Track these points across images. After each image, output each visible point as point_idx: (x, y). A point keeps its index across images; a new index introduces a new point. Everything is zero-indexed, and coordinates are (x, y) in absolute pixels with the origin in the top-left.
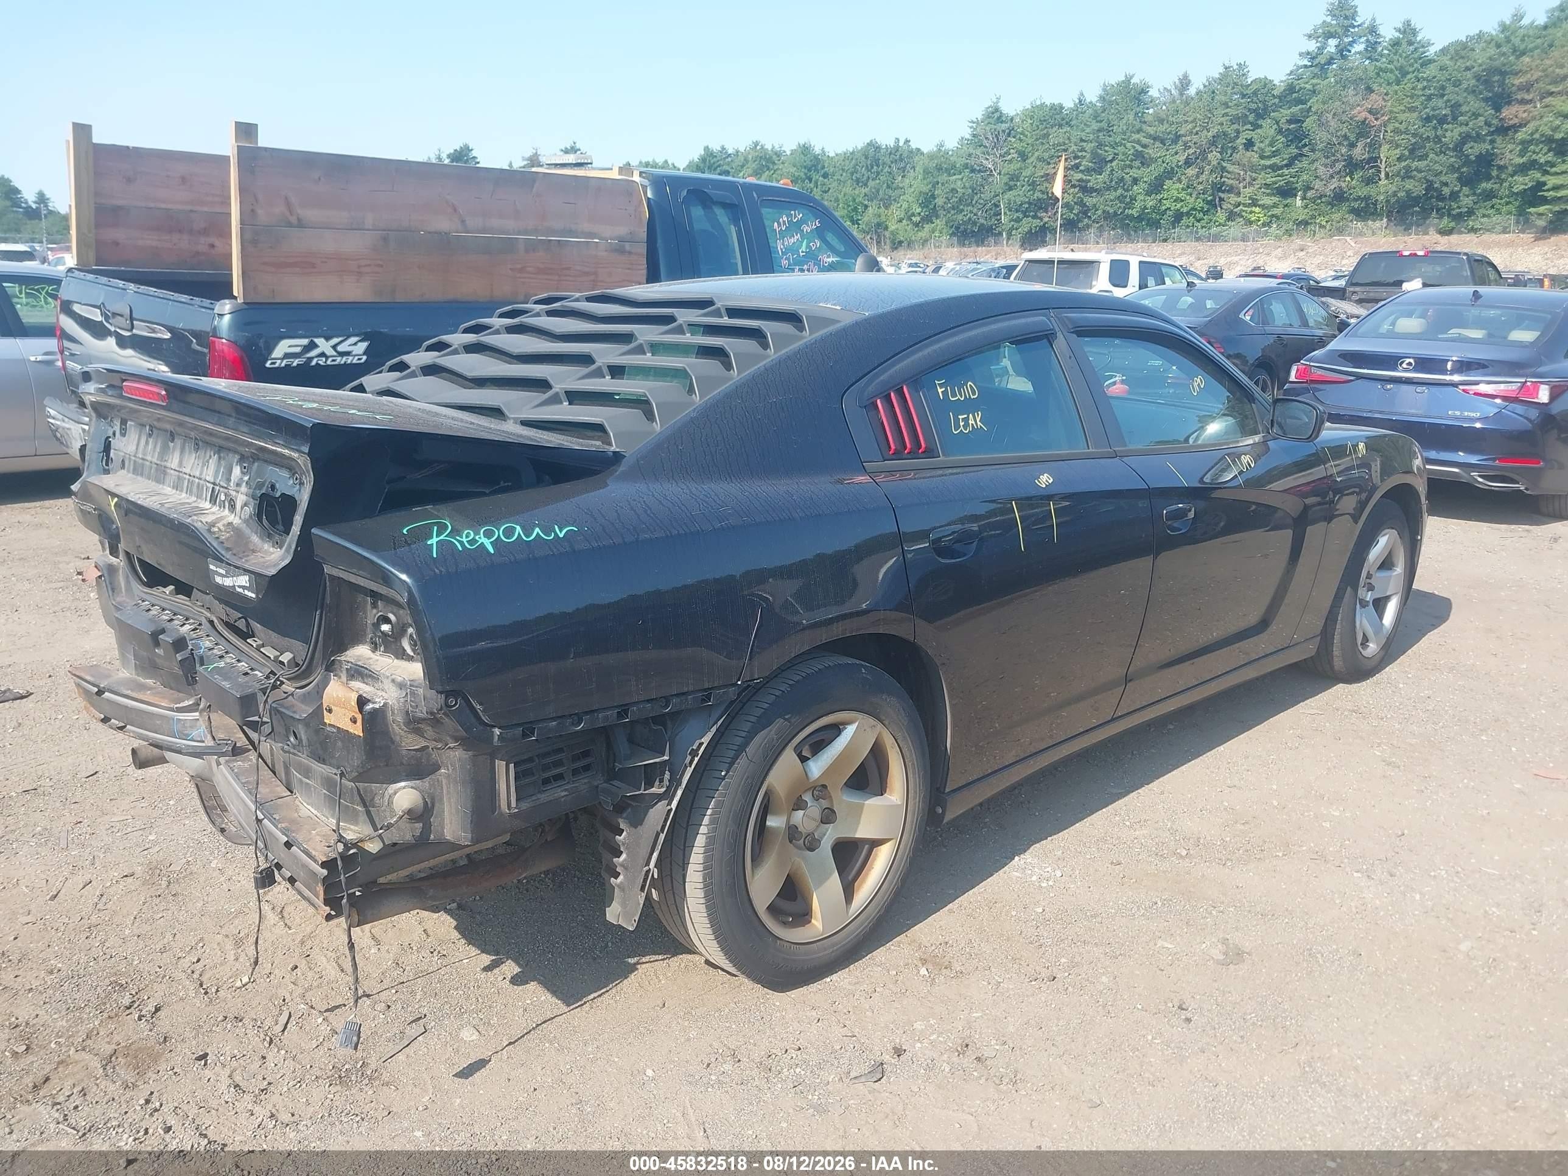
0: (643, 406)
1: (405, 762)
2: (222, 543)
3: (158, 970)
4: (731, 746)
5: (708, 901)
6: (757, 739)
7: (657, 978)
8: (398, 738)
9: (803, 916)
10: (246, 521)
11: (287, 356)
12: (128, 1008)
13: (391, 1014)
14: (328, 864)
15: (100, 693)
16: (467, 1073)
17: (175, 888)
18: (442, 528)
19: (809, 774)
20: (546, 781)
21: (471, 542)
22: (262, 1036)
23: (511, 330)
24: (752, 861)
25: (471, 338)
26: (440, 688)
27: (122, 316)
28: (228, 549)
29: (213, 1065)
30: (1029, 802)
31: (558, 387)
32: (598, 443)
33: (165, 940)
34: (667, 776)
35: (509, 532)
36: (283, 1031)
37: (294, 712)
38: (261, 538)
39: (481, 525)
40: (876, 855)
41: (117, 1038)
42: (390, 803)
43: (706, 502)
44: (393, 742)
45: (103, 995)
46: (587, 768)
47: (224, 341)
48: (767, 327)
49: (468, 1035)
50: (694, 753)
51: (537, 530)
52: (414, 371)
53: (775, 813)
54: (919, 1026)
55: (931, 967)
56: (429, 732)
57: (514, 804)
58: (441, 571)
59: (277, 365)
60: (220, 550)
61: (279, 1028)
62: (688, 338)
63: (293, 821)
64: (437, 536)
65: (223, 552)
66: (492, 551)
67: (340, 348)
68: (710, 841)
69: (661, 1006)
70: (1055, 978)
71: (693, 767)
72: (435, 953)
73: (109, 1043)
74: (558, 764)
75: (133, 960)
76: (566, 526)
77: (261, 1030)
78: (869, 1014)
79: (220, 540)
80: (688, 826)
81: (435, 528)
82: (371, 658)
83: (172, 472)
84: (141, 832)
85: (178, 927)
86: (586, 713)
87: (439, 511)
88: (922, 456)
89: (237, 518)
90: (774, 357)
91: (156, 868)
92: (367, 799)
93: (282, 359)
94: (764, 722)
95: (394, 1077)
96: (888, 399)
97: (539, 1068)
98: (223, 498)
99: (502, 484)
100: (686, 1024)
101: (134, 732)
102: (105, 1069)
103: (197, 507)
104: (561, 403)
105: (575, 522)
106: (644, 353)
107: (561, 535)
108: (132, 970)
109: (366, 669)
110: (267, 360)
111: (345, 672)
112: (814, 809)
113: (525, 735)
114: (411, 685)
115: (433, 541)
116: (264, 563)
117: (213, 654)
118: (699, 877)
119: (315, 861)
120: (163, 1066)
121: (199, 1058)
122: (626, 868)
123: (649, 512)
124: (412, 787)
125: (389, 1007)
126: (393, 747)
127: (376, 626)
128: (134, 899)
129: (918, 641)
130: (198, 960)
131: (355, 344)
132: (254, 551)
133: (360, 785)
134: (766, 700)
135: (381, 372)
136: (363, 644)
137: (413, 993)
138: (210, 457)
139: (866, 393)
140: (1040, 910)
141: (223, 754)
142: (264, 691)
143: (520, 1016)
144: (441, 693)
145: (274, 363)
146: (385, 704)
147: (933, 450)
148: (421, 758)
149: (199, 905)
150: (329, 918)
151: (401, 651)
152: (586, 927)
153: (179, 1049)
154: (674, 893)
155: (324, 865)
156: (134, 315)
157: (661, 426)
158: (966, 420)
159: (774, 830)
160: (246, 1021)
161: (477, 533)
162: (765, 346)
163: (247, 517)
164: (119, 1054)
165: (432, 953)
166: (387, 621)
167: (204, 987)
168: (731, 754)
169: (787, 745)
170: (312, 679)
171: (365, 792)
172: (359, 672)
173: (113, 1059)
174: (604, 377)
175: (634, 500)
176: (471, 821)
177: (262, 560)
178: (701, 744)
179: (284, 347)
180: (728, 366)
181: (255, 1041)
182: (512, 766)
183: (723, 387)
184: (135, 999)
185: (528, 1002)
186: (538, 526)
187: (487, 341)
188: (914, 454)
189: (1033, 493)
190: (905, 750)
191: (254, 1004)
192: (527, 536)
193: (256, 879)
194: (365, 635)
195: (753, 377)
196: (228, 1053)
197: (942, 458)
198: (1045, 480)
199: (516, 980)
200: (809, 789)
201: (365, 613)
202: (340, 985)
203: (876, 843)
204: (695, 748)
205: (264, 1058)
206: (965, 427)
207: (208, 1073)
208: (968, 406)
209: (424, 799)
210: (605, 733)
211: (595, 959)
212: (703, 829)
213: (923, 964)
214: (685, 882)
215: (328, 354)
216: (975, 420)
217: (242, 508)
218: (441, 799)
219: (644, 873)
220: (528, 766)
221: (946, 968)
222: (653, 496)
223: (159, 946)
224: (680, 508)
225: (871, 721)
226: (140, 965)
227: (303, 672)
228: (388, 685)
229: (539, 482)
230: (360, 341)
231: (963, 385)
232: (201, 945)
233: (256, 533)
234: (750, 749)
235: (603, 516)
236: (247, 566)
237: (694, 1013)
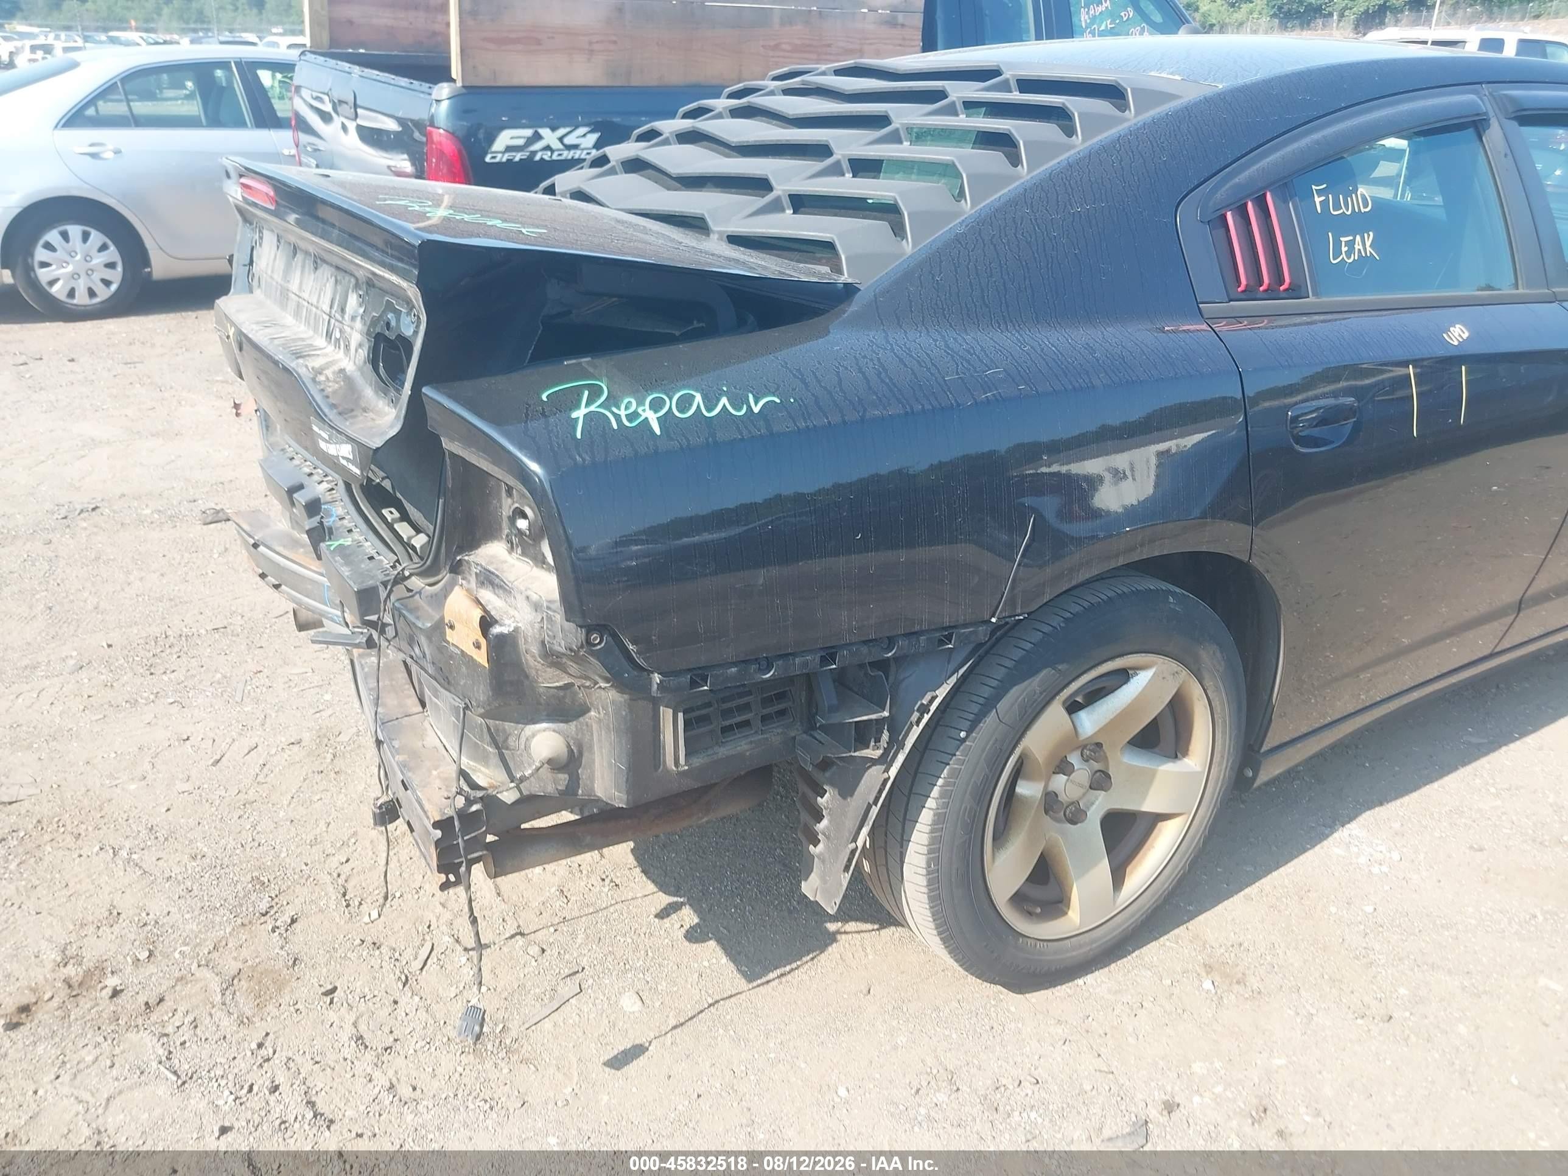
0: (892, 216)
1: (542, 701)
2: (327, 397)
3: (304, 867)
4: (975, 698)
5: (931, 891)
6: (1015, 691)
7: (864, 949)
8: (533, 673)
9: (1057, 905)
10: (360, 369)
11: (509, 149)
12: (263, 915)
13: (544, 961)
14: (443, 825)
15: (255, 546)
16: (619, 1062)
17: (339, 764)
18: (595, 392)
19: (1080, 730)
20: (726, 730)
21: (631, 417)
22: (397, 972)
23: (736, 113)
24: (994, 839)
25: (687, 124)
26: (580, 621)
27: (346, 103)
28: (333, 406)
29: (339, 1004)
30: (1357, 747)
31: (781, 189)
32: (825, 269)
33: (318, 829)
34: (885, 736)
35: (685, 403)
36: (422, 969)
37: (418, 618)
38: (376, 392)
39: (649, 387)
40: (1160, 830)
41: (245, 953)
42: (527, 748)
43: (968, 362)
44: (527, 677)
45: (241, 895)
46: (782, 713)
47: (441, 131)
48: (1074, 104)
49: (629, 1003)
50: (924, 709)
51: (724, 400)
52: (614, 167)
53: (1029, 778)
54: (1198, 1068)
55: (1218, 979)
56: (573, 668)
57: (682, 760)
58: (584, 460)
59: (497, 160)
60: (323, 407)
61: (417, 964)
62: (962, 121)
63: (414, 754)
64: (588, 404)
65: (326, 410)
66: (658, 432)
67: (567, 141)
68: (939, 819)
69: (865, 991)
70: (1391, 1017)
71: (922, 725)
72: (607, 881)
73: (235, 959)
74: (747, 707)
75: (281, 852)
76: (765, 395)
77: (397, 964)
78: (1132, 1040)
79: (325, 393)
80: (910, 794)
81: (586, 393)
82: (506, 562)
83: (293, 296)
84: (318, 690)
85: (334, 814)
86: (780, 657)
87: (595, 367)
88: (1284, 295)
89: (351, 363)
90: (1081, 148)
91: (325, 736)
92: (500, 739)
93: (503, 153)
94: (1023, 671)
95: (535, 1052)
96: (1242, 213)
97: (708, 1064)
98: (338, 335)
99: (696, 324)
100: (895, 1023)
101: (288, 594)
102: (223, 995)
103: (311, 345)
104: (783, 210)
105: (777, 389)
106: (900, 142)
107: (756, 410)
108: (277, 864)
109: (497, 576)
110: (486, 153)
111: (474, 576)
112: (1082, 772)
113: (694, 684)
114: (548, 608)
115: (579, 414)
116: (372, 428)
117: (343, 525)
118: (922, 861)
119: (428, 818)
120: (286, 999)
121: (326, 994)
122: (828, 837)
123: (883, 375)
124: (554, 731)
125: (543, 951)
126: (526, 683)
127: (512, 520)
128: (296, 773)
129: (1255, 562)
130: (347, 861)
131: (584, 135)
132: (365, 410)
133: (491, 722)
134: (1028, 641)
135: (582, 168)
136: (499, 541)
137: (574, 935)
138: (328, 279)
139: (1211, 204)
140: (1369, 909)
141: (358, 646)
142: (385, 584)
143: (694, 983)
144: (581, 627)
145: (494, 158)
146: (516, 629)
147: (1300, 287)
148: (564, 697)
149: (360, 788)
150: (444, 887)
151: (540, 557)
152: (785, 865)
153: (307, 977)
154: (887, 869)
155: (437, 825)
156: (358, 102)
157: (914, 246)
158: (1351, 244)
159: (1024, 800)
160: (384, 949)
161: (640, 403)
162: (1070, 132)
163: (361, 362)
164: (243, 976)
165: (603, 880)
166: (524, 516)
167: (347, 897)
168: (975, 708)
169: (1053, 698)
170: (440, 577)
171: (497, 730)
172: (489, 579)
173: (235, 981)
174: (843, 175)
175: (865, 357)
176: (627, 780)
177: (370, 424)
178: (934, 698)
179: (505, 139)
180: (1015, 161)
181: (390, 981)
182: (680, 715)
183: (1006, 191)
184: (273, 903)
185: (706, 964)
186: (726, 394)
187: (703, 128)
188: (1272, 293)
189: (1441, 353)
190: (1216, 703)
191: (397, 927)
192: (709, 410)
193: (374, 814)
194: (500, 529)
195: (1051, 177)
196: (358, 990)
197: (1312, 299)
198: (1458, 334)
199: (694, 935)
200: (1077, 748)
201: (500, 500)
202: (493, 913)
203: (1160, 818)
204: (925, 702)
205: (396, 1002)
206: (1349, 254)
207: (332, 1016)
208: (1357, 224)
209: (569, 746)
210: (809, 680)
211: (790, 912)
212: (931, 803)
213: (1208, 973)
214: (902, 862)
215: (553, 147)
216: (1364, 244)
217: (356, 351)
218: (591, 747)
219: (848, 852)
220: (704, 712)
221: (1238, 982)
222: (892, 350)
223: (311, 837)
224: (929, 369)
225: (1174, 666)
226: (288, 860)
227: (430, 567)
228: (521, 603)
229: (740, 326)
230: (589, 132)
231: (1352, 192)
232: (353, 840)
233: (371, 385)
234: (1002, 706)
235: (819, 381)
236: (350, 432)
237: (905, 1009)
